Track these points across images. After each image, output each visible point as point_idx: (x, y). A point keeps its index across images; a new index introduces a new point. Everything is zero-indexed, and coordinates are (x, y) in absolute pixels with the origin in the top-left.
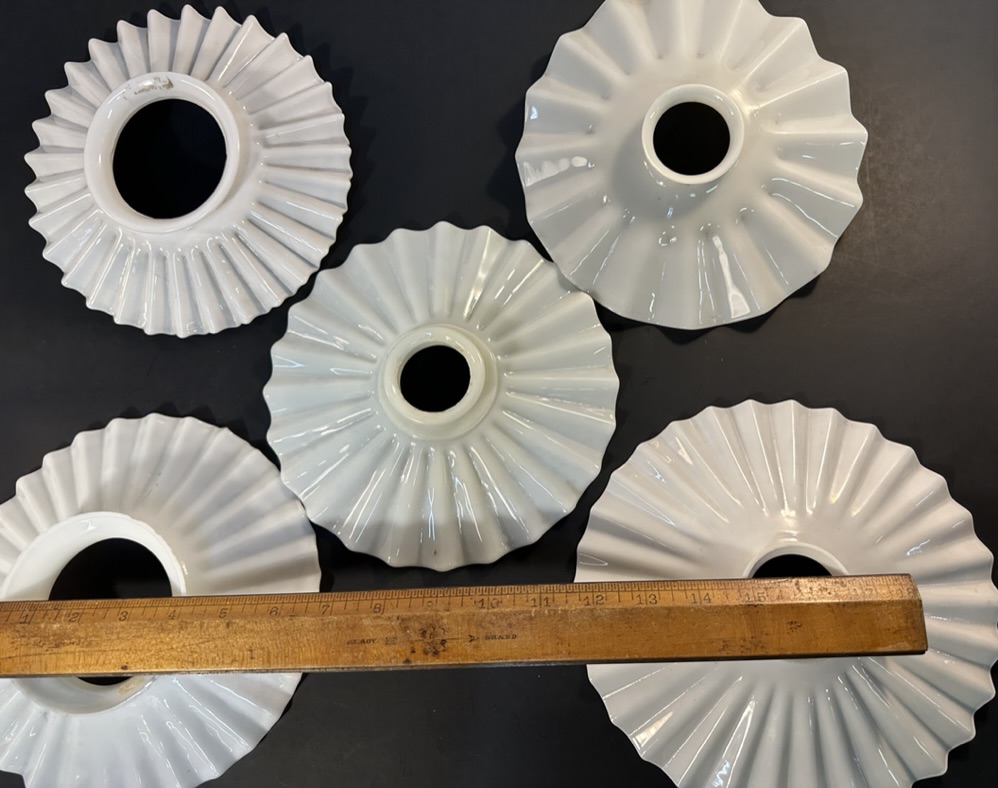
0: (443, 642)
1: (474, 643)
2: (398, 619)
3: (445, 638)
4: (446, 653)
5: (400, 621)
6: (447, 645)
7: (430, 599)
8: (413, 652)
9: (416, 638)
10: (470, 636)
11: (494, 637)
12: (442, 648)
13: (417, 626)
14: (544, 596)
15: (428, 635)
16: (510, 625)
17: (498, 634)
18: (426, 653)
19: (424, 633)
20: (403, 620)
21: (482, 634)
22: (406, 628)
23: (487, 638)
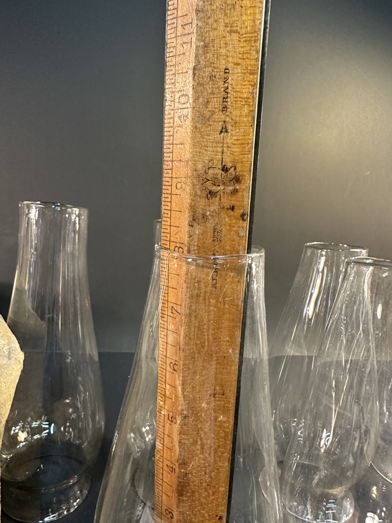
0: (225, 169)
1: (229, 128)
2: (192, 226)
3: (220, 167)
4: (239, 166)
5: (195, 224)
6: (229, 165)
7: (174, 186)
8: (233, 208)
10: (221, 132)
11: (225, 100)
12: (232, 170)
13: (202, 203)
14: (180, 31)
16: (212, 77)
17: (221, 94)
18: (235, 192)
19: (212, 194)
20: (194, 220)
21: (220, 116)
22: (204, 216)
23: (225, 109)
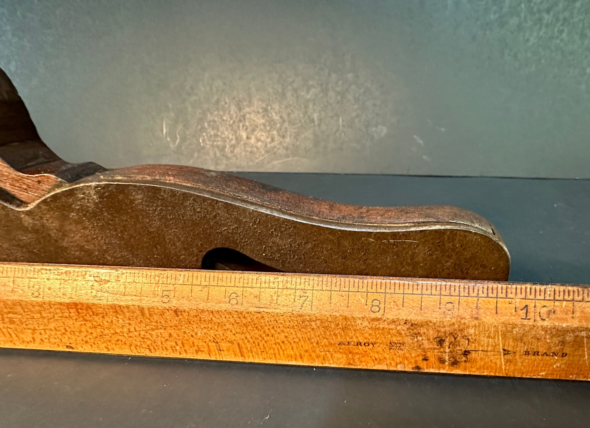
0: (466, 353)
1: (508, 357)
3: (470, 348)
4: (469, 363)
5: (407, 326)
7: (450, 299)
8: (426, 359)
9: (431, 346)
10: (504, 350)
11: (536, 353)
12: (464, 359)
13: (432, 333)
15: (447, 343)
17: (542, 350)
18: (442, 360)
19: (441, 341)
21: (521, 348)
22: (417, 334)
23: (527, 353)
